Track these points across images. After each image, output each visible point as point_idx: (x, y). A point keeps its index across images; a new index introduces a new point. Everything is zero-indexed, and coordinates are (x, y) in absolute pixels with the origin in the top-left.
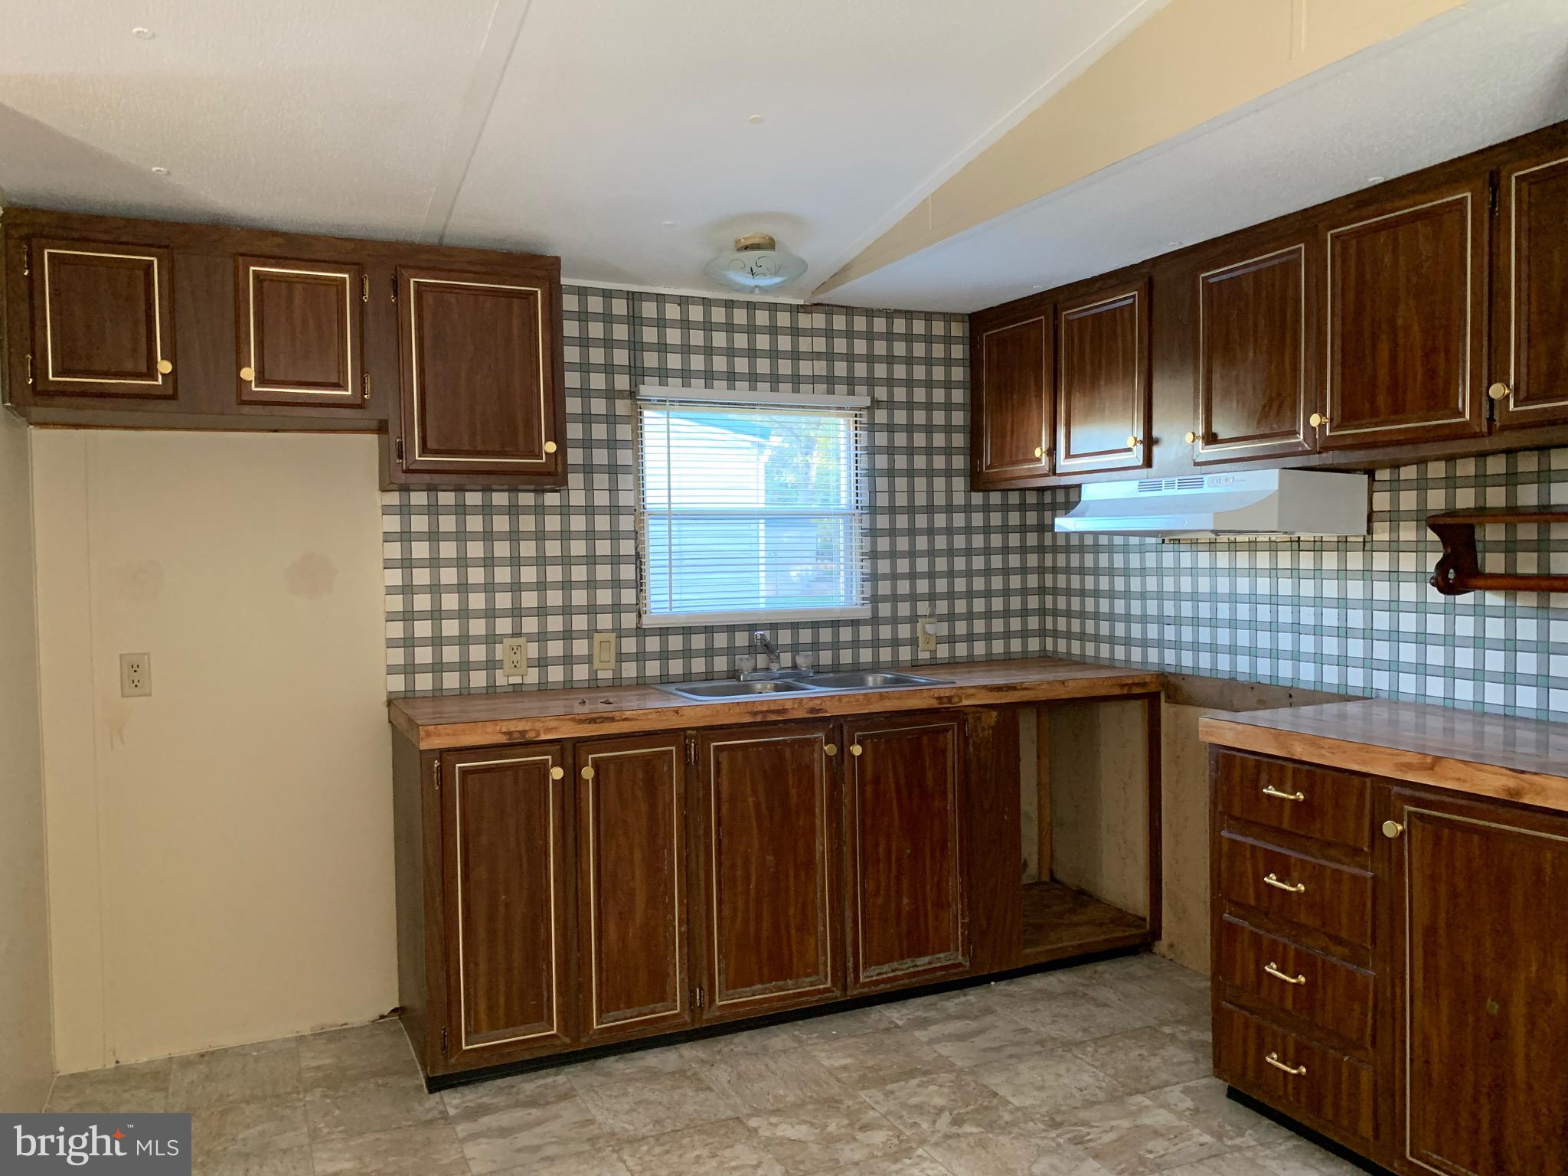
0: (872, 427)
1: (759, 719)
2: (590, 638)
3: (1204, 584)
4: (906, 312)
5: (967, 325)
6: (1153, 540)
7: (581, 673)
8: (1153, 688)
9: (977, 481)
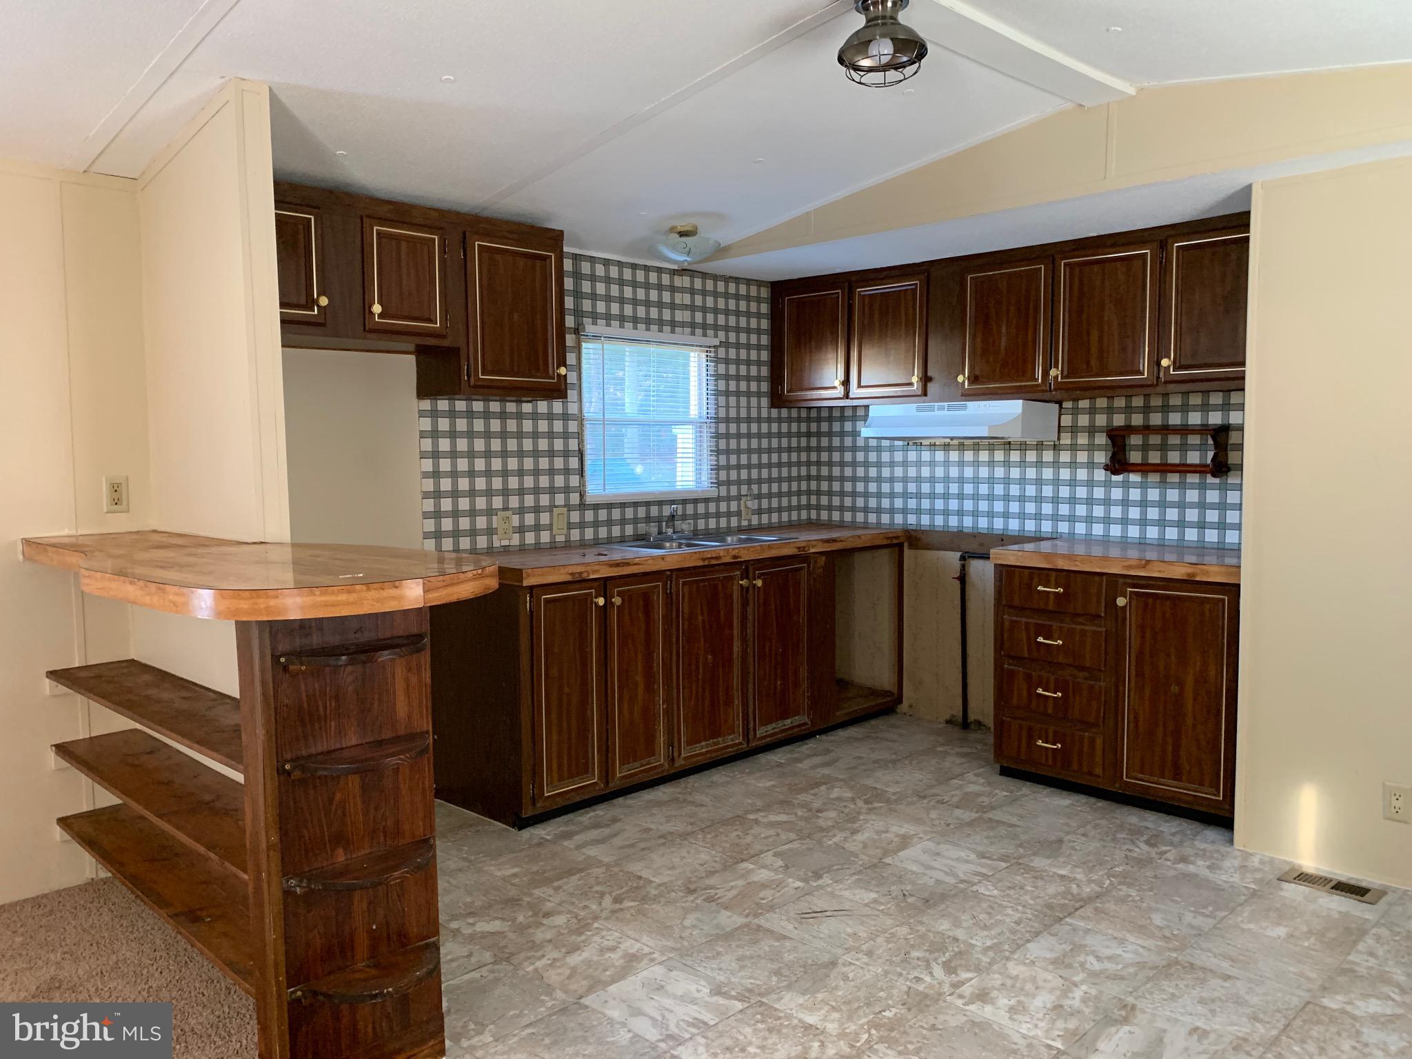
0: (717, 360)
1: (706, 563)
2: (551, 511)
3: (940, 472)
4: (736, 278)
5: (770, 289)
6: (901, 443)
7: (545, 537)
8: (901, 540)
9: (777, 399)
